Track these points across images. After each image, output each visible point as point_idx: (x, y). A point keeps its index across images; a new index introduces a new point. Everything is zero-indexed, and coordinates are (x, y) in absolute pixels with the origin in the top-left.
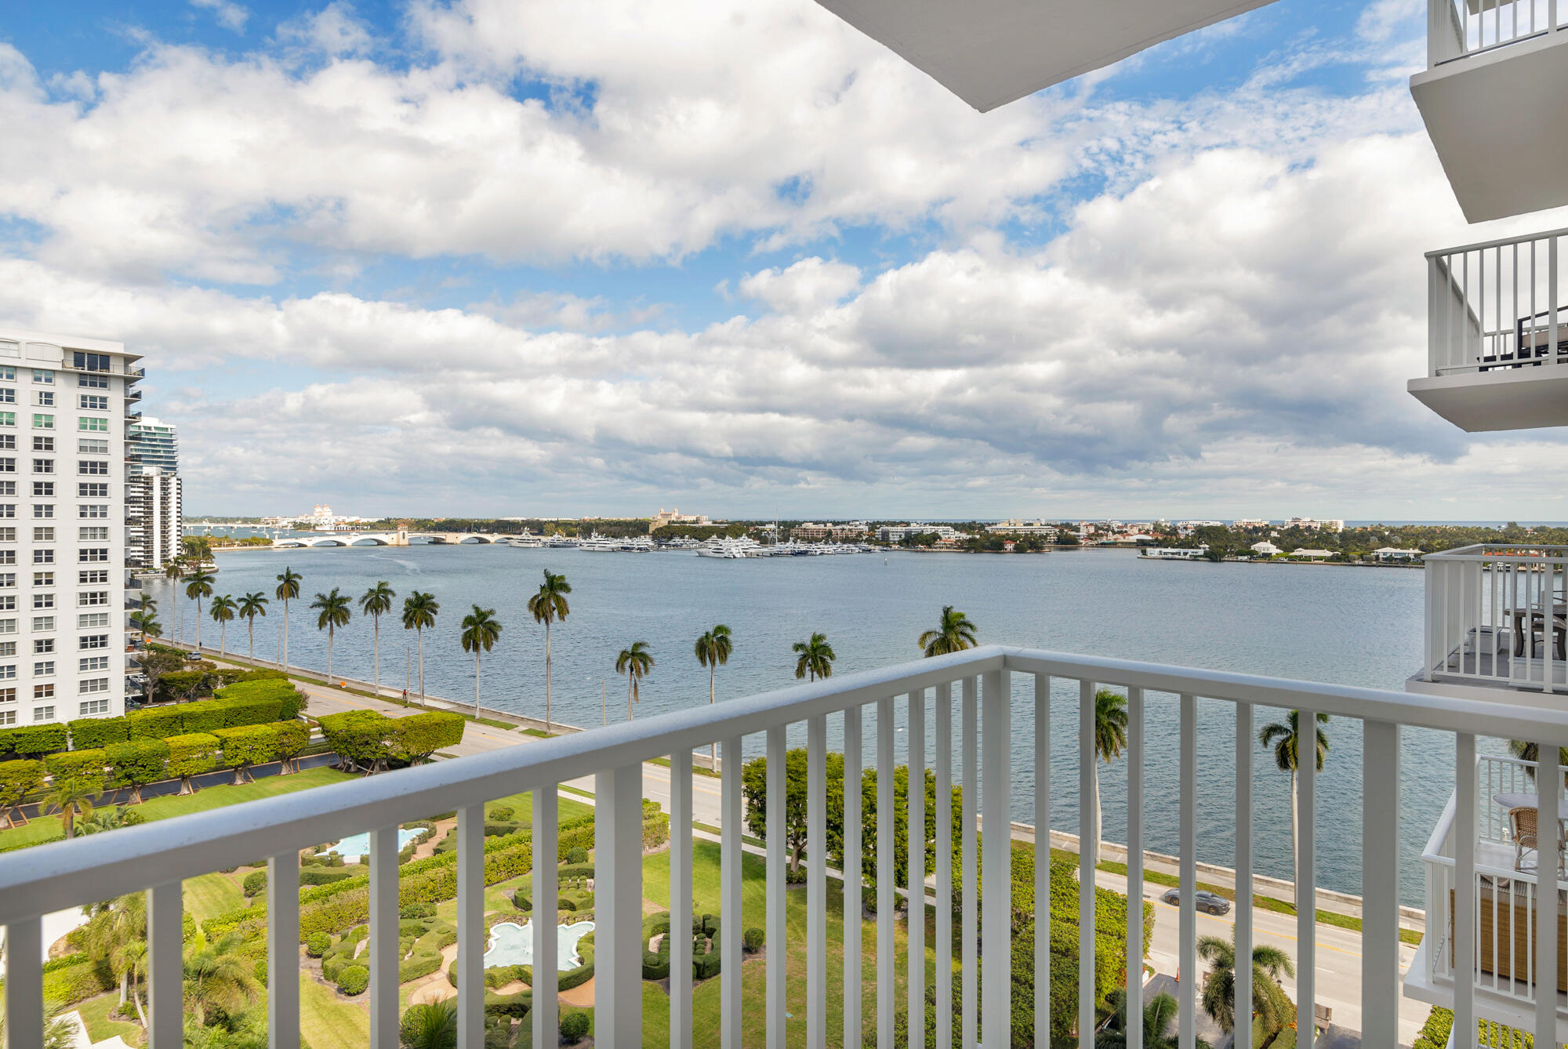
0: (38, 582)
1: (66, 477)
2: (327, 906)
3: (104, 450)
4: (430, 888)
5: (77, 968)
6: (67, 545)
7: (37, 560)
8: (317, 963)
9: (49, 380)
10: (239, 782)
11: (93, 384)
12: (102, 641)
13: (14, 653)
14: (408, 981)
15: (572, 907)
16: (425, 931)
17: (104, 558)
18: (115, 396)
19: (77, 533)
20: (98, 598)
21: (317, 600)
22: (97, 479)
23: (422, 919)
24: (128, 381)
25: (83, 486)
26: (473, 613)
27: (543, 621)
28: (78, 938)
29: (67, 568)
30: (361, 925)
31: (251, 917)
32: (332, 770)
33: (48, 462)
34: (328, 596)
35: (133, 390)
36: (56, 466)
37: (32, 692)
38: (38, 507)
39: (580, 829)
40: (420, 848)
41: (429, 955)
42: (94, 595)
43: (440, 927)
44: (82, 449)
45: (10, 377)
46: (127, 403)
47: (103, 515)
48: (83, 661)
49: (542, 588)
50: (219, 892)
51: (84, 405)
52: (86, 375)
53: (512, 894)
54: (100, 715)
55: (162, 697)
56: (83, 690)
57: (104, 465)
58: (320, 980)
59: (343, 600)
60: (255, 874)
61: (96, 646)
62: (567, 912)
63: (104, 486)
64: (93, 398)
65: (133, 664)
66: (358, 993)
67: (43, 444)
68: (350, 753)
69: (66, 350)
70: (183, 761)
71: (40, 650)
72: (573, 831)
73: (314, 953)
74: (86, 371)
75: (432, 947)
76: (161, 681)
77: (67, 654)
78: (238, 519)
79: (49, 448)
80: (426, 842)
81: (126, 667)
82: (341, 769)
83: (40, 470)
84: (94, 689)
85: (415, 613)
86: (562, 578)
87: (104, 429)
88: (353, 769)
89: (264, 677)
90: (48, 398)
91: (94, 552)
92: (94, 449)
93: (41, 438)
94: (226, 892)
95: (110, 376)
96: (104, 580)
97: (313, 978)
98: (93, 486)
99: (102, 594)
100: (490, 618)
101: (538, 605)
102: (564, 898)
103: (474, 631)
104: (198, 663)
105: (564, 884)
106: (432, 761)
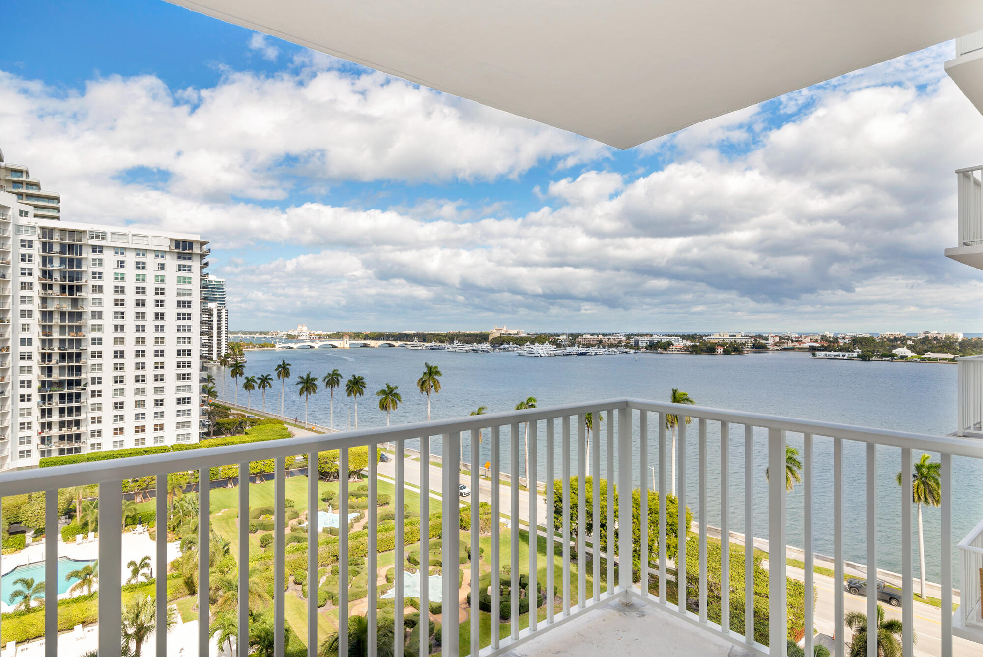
0: (156, 368)
1: (171, 310)
2: (305, 555)
3: (190, 294)
4: (361, 548)
5: (176, 581)
6: (171, 347)
7: (156, 355)
8: (299, 587)
9: (163, 257)
10: (258, 482)
11: (185, 258)
12: (187, 401)
13: (144, 406)
14: (351, 601)
16: (359, 573)
17: (189, 354)
18: (196, 264)
19: (176, 340)
20: (186, 377)
21: (299, 380)
22: (186, 310)
23: (357, 566)
24: (202, 256)
25: (179, 314)
26: (386, 388)
27: (425, 393)
28: (176, 564)
29: (171, 360)
30: (323, 567)
31: (264, 559)
33: (162, 301)
34: (305, 377)
35: (204, 261)
36: (166, 304)
37: (153, 428)
38: (157, 326)
40: (355, 525)
41: (360, 587)
42: (184, 375)
44: (179, 294)
45: (144, 255)
46: (202, 268)
47: (189, 330)
48: (178, 411)
49: (425, 373)
51: (180, 270)
52: (181, 253)
53: (408, 555)
54: (187, 442)
55: (218, 433)
56: (178, 427)
57: (190, 302)
58: (301, 597)
59: (313, 379)
60: (266, 535)
61: (185, 403)
62: (439, 568)
63: (189, 315)
64: (184, 266)
65: (203, 413)
66: (321, 606)
67: (160, 291)
69: (171, 239)
70: (229, 469)
71: (157, 405)
73: (298, 582)
74: (181, 251)
75: (362, 583)
76: (218, 424)
77: (170, 407)
78: (257, 333)
79: (163, 293)
80: (359, 521)
81: (200, 416)
83: (158, 306)
84: (183, 427)
85: (353, 387)
86: (436, 367)
87: (190, 283)
89: (271, 423)
90: (162, 266)
91: (184, 351)
92: (184, 294)
93: (158, 288)
95: (193, 253)
96: (189, 366)
97: (298, 596)
98: (184, 314)
99: (188, 375)
100: (395, 391)
101: (422, 383)
102: (437, 559)
103: (386, 398)
104: (236, 414)
105: (437, 551)
106: (362, 475)
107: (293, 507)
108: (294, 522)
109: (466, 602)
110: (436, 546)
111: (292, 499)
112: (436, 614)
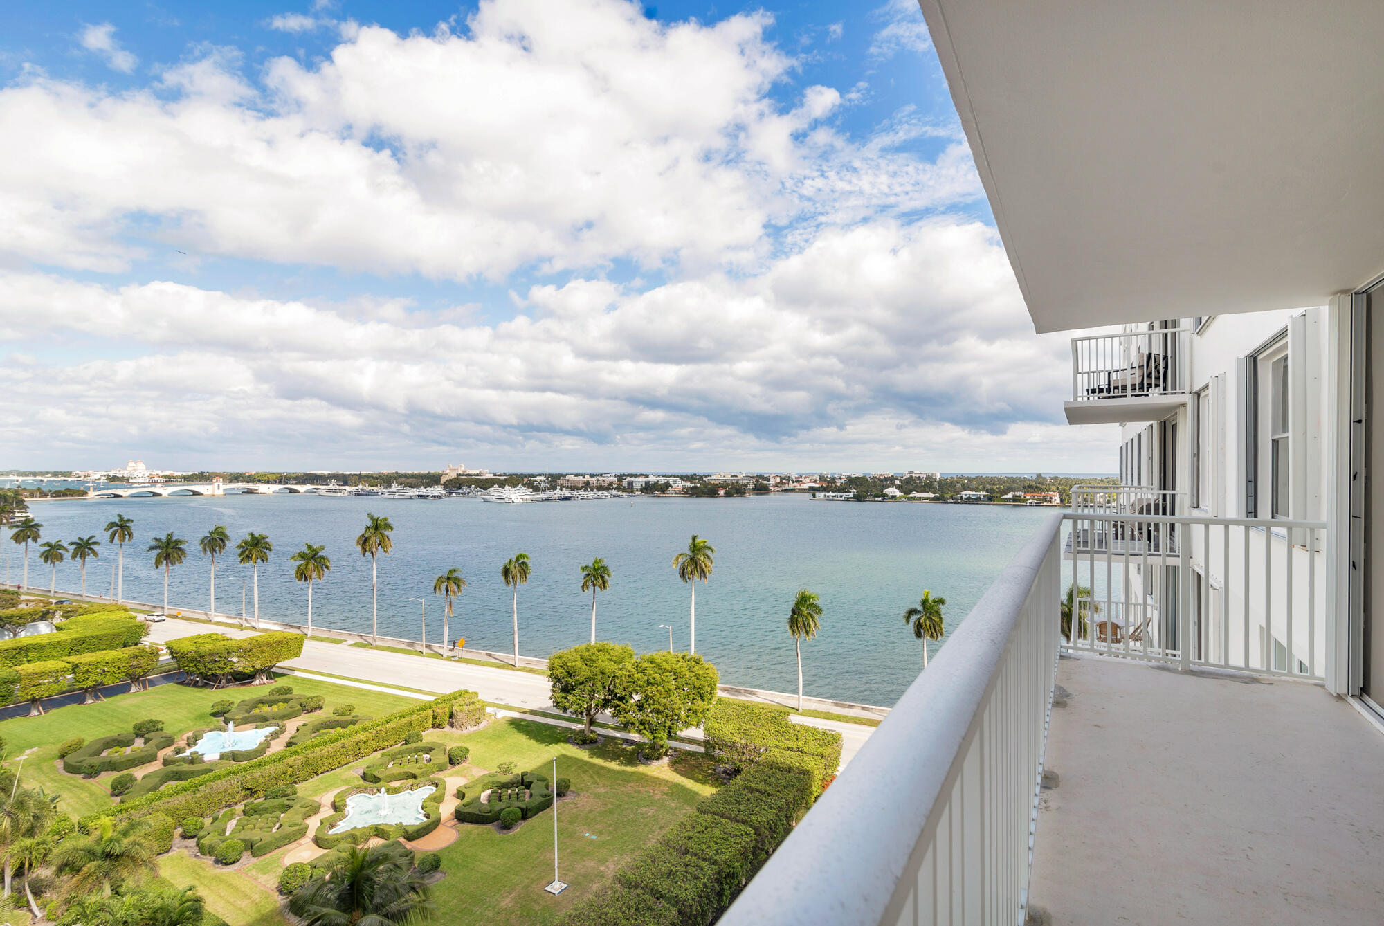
2: (198, 795)
4: (289, 772)
8: (192, 842)
10: (90, 701)
14: (279, 848)
15: (415, 777)
16: (289, 807)
21: (154, 543)
23: (285, 798)
26: (305, 550)
27: (368, 554)
30: (228, 809)
31: (126, 810)
32: (180, 686)
34: (164, 538)
39: (414, 717)
40: (273, 742)
41: (297, 825)
43: (303, 802)
49: (368, 528)
50: (84, 795)
53: (361, 772)
58: (196, 856)
59: (178, 542)
60: (120, 777)
62: (411, 781)
66: (234, 862)
68: (199, 670)
70: (34, 686)
72: (408, 719)
73: (188, 835)
75: (298, 819)
80: (278, 737)
82: (188, 684)
85: (251, 550)
86: (385, 519)
88: (200, 684)
89: (104, 610)
94: (92, 794)
97: (190, 856)
100: (320, 554)
101: (364, 541)
102: (406, 770)
103: (307, 564)
104: (32, 601)
105: (405, 760)
106: (273, 673)
107: (161, 730)
108: (168, 752)
109: (454, 817)
110: (402, 754)
111: (159, 719)
112: (413, 840)
